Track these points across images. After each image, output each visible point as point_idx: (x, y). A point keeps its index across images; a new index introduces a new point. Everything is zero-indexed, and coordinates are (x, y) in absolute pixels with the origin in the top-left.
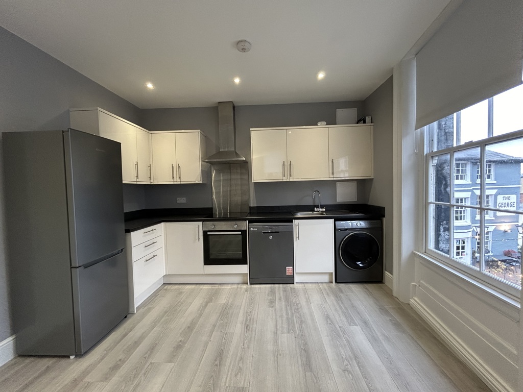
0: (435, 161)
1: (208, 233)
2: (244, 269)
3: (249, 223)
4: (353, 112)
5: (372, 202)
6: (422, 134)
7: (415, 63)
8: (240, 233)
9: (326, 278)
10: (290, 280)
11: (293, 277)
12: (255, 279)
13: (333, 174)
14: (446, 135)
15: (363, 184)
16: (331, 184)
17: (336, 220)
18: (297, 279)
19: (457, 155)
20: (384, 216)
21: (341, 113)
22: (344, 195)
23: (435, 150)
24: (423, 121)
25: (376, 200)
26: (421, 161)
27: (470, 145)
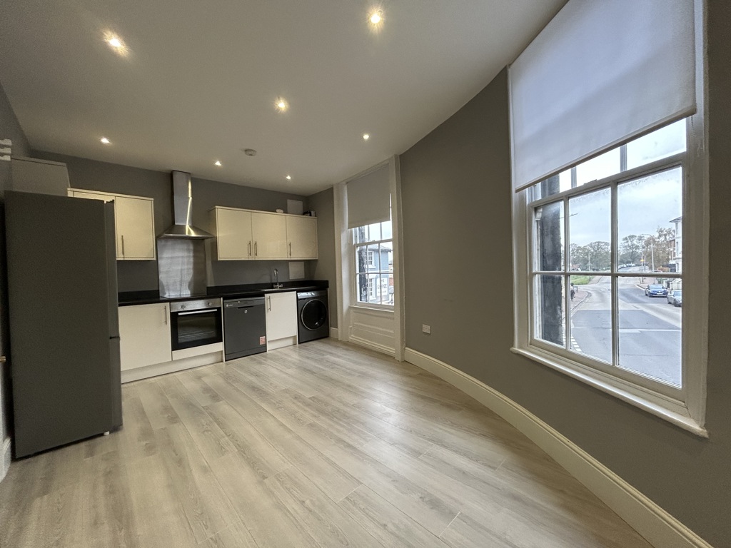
0: (358, 249)
1: (179, 314)
2: (219, 347)
3: (223, 300)
4: (299, 205)
5: (317, 278)
6: (351, 232)
7: (346, 188)
8: (216, 310)
9: (290, 342)
10: (263, 349)
11: (265, 346)
12: (231, 355)
13: (290, 255)
14: (362, 234)
15: (309, 264)
16: (285, 263)
17: (298, 291)
18: (269, 347)
19: (370, 247)
20: (328, 287)
21: (290, 203)
22: (295, 273)
23: (358, 243)
24: (352, 225)
25: (320, 276)
26: (352, 248)
27: (374, 242)
